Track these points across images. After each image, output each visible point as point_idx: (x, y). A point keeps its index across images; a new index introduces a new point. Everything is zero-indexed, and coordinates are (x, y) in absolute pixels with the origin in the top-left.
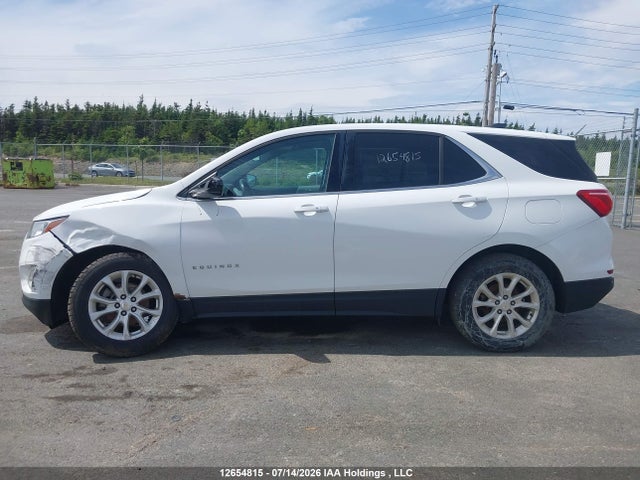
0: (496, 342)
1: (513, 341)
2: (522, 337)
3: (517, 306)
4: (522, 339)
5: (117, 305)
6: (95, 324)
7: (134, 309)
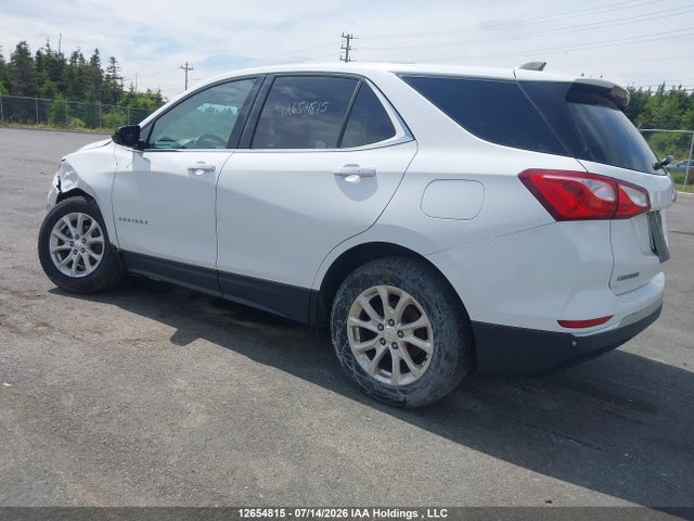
0: (370, 384)
1: (392, 389)
2: (405, 389)
3: (405, 339)
4: (404, 392)
5: (72, 244)
6: (53, 256)
7: (83, 250)
